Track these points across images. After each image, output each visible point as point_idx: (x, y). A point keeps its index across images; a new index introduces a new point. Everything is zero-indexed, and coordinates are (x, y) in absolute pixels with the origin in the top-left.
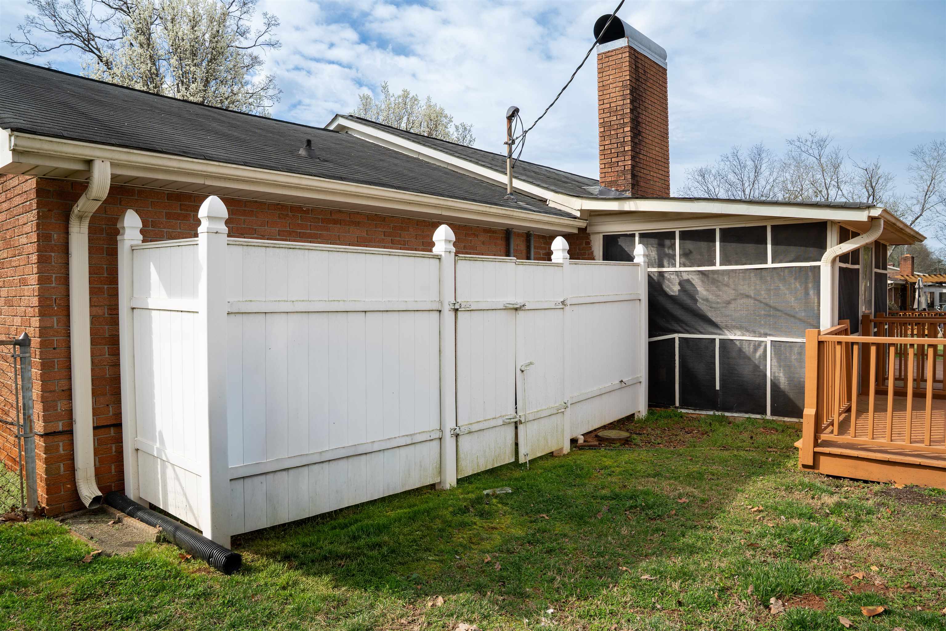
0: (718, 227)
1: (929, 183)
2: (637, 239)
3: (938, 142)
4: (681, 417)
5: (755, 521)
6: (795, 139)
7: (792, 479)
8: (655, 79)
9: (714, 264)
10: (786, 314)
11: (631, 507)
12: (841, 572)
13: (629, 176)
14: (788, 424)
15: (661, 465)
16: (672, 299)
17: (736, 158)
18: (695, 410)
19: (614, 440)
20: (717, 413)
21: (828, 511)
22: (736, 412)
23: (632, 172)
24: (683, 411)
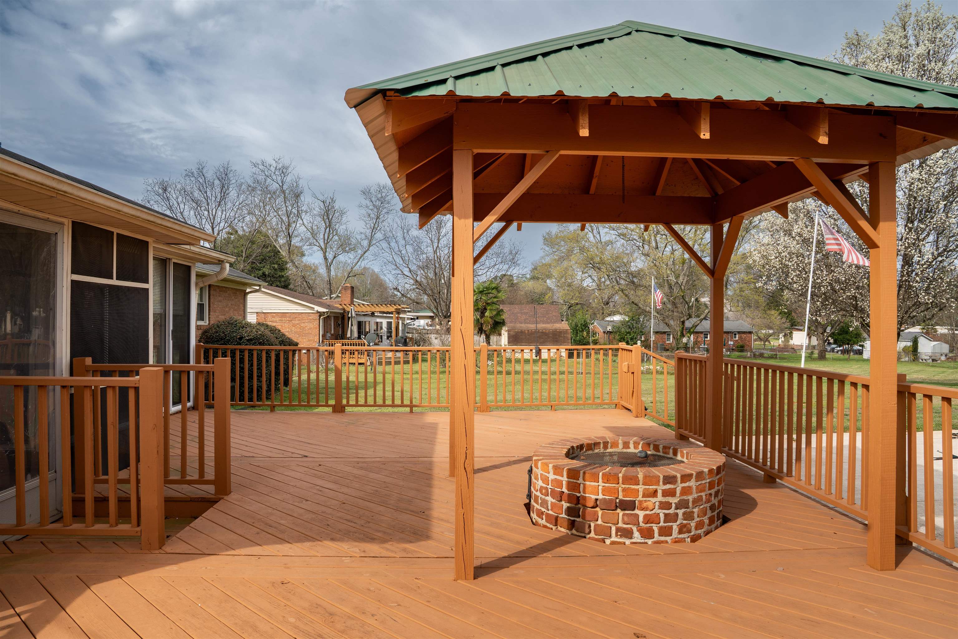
1: (374, 221)
6: (260, 162)
17: (201, 175)
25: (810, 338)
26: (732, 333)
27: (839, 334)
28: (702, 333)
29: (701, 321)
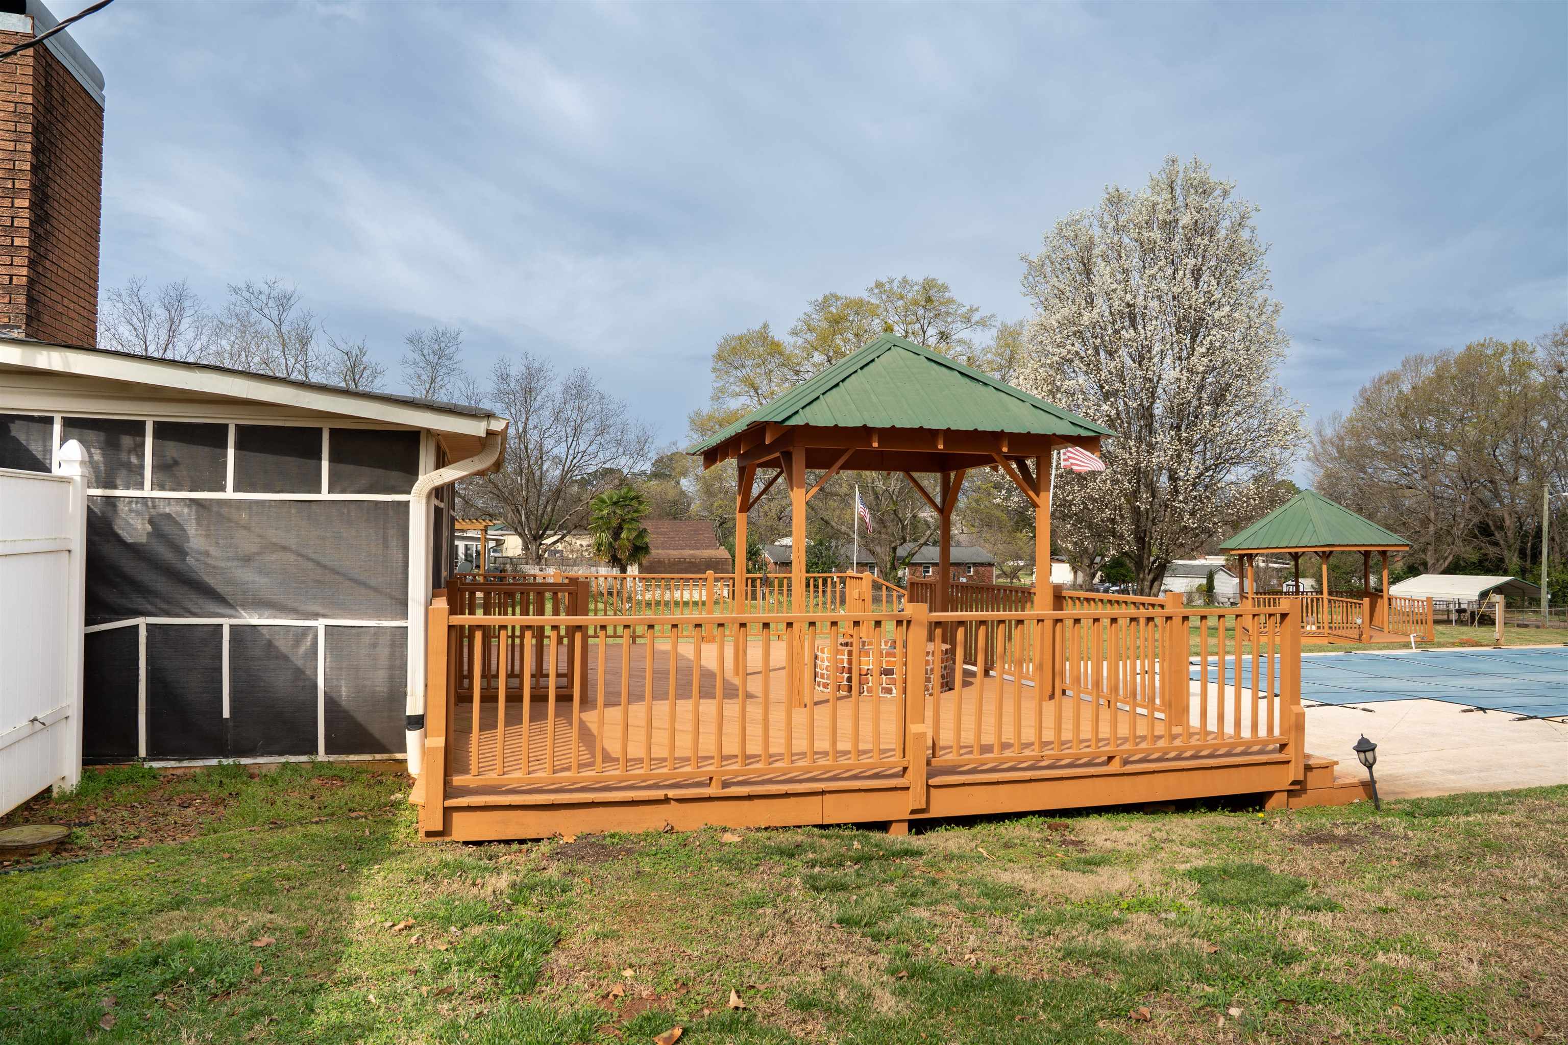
0: (232, 422)
1: (427, 386)
2: (57, 428)
3: (440, 331)
4: (154, 777)
5: (410, 947)
6: (242, 285)
7: (422, 859)
8: (81, 120)
9: (223, 489)
10: (351, 579)
11: (164, 984)
12: (591, 995)
13: (22, 299)
14: (355, 766)
15: (175, 882)
16: (134, 550)
17: (136, 300)
18: (180, 760)
19: (33, 846)
20: (225, 762)
21: (508, 901)
22: (262, 755)
23: (28, 291)
24: (156, 765)
25: (1075, 573)
26: (962, 565)
27: (1111, 567)
28: (920, 564)
29: (921, 546)
